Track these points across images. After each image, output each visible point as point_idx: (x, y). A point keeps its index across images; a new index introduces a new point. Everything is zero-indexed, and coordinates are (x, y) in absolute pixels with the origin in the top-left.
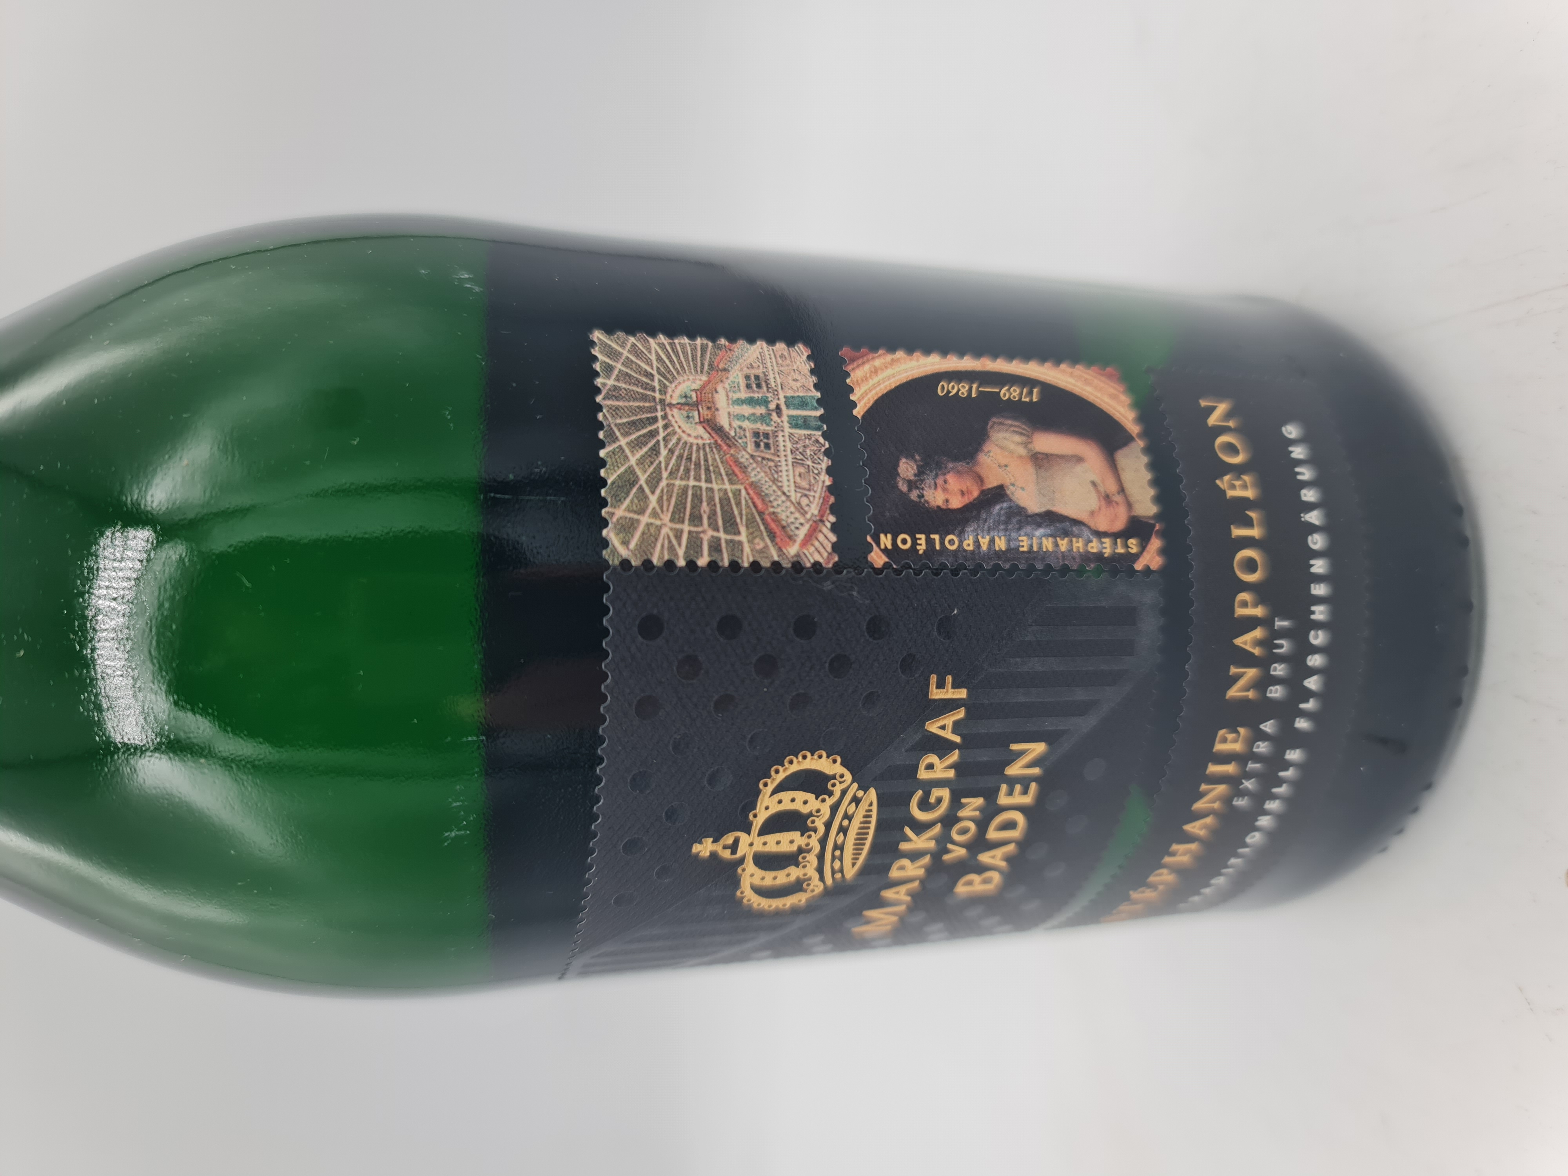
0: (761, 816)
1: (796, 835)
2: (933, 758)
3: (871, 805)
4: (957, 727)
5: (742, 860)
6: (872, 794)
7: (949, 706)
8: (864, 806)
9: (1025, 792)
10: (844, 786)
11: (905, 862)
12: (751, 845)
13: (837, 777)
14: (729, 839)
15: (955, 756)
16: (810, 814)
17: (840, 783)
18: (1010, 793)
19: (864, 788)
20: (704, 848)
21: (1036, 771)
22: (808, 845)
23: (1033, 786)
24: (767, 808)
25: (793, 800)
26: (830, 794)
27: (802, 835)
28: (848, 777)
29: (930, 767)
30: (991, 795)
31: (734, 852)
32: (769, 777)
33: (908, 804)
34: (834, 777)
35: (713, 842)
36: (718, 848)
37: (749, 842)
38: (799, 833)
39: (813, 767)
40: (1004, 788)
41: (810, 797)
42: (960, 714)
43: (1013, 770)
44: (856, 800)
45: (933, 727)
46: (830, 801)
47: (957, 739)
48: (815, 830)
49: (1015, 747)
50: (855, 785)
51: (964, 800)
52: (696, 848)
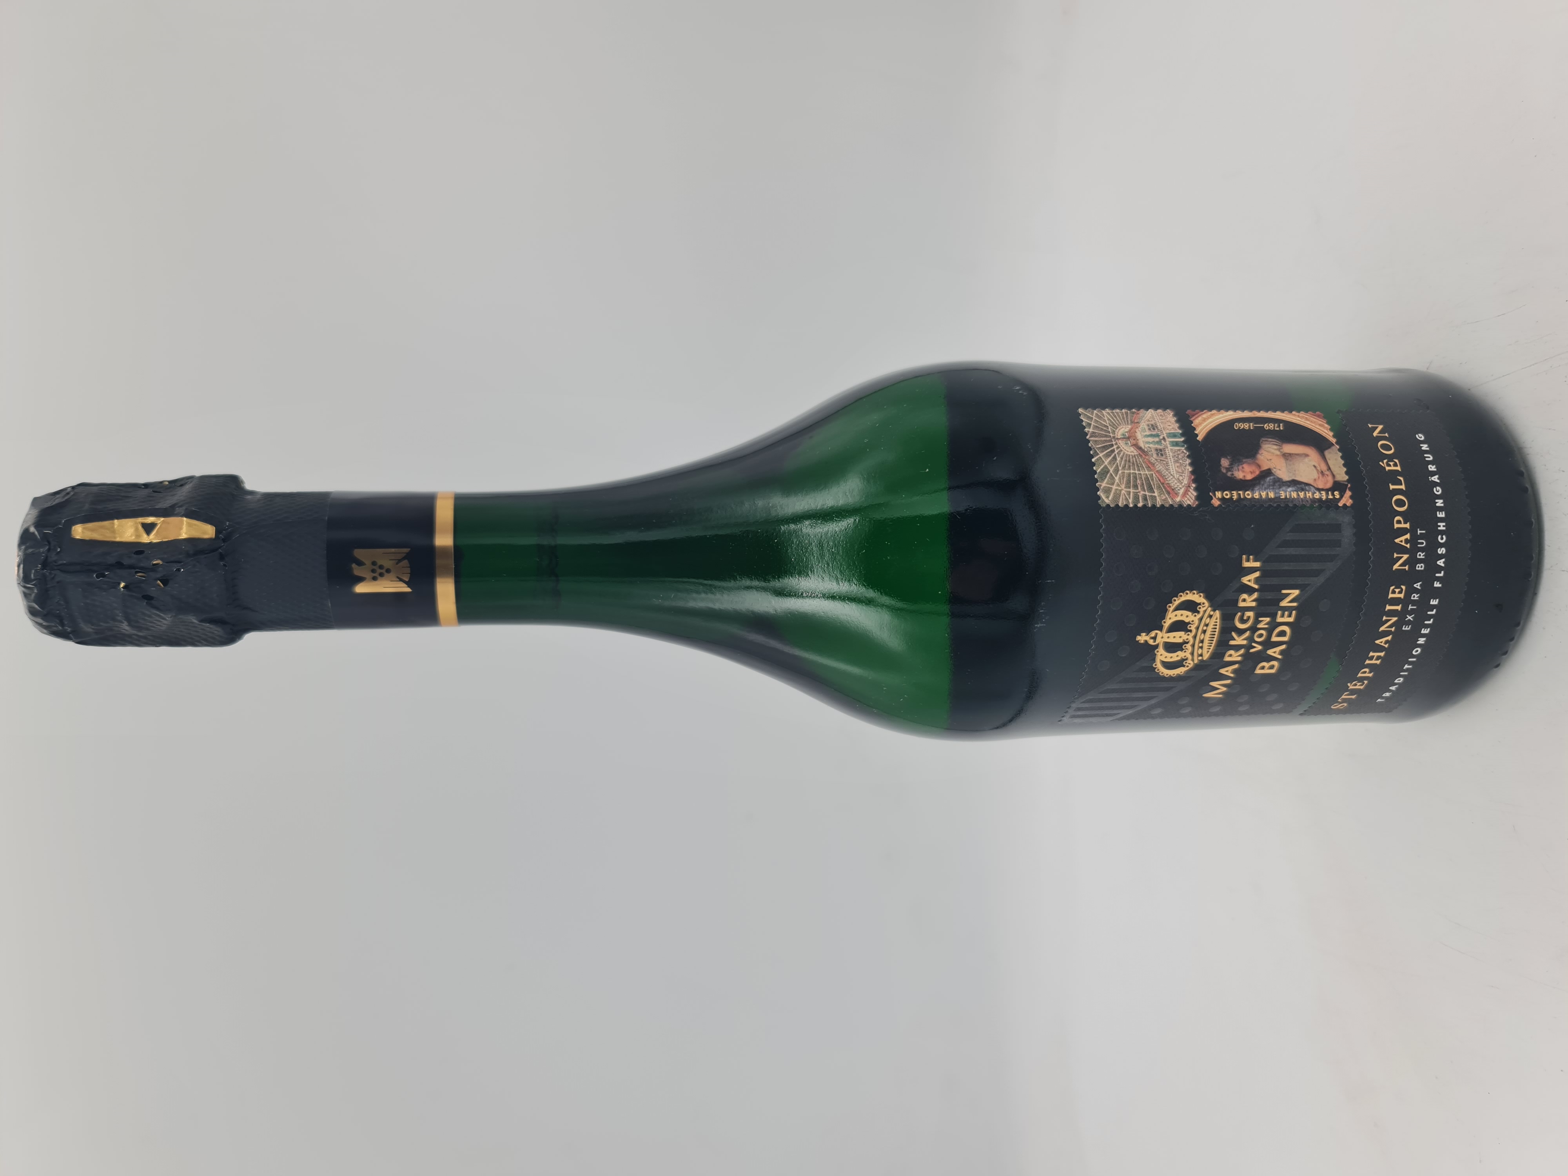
0: (1167, 623)
1: (1182, 633)
2: (1245, 596)
3: (1217, 619)
4: (1257, 580)
5: (1157, 646)
6: (1217, 614)
7: (1252, 570)
8: (1213, 619)
9: (1290, 616)
10: (1205, 609)
11: (1232, 652)
12: (1162, 638)
13: (1201, 604)
14: (1153, 634)
15: (1255, 595)
16: (1189, 623)
17: (1203, 607)
18: (1282, 616)
19: (1214, 610)
20: (1142, 638)
21: (1295, 604)
22: (1187, 639)
23: (1294, 612)
24: (1170, 618)
25: (1182, 615)
26: (1198, 612)
27: (1185, 634)
28: (1207, 604)
29: (1244, 600)
30: (1273, 616)
31: (1155, 642)
32: (1171, 603)
33: (1234, 619)
34: (1200, 604)
35: (1145, 636)
36: (1147, 638)
37: (1161, 636)
38: (1183, 633)
39: (1190, 599)
40: (1280, 613)
41: (1189, 613)
42: (1257, 574)
43: (1284, 603)
44: (1211, 616)
45: (1245, 580)
46: (1199, 616)
47: (1256, 587)
48: (1191, 631)
49: (1284, 592)
50: (1210, 609)
51: (1260, 619)
52: (1138, 638)
